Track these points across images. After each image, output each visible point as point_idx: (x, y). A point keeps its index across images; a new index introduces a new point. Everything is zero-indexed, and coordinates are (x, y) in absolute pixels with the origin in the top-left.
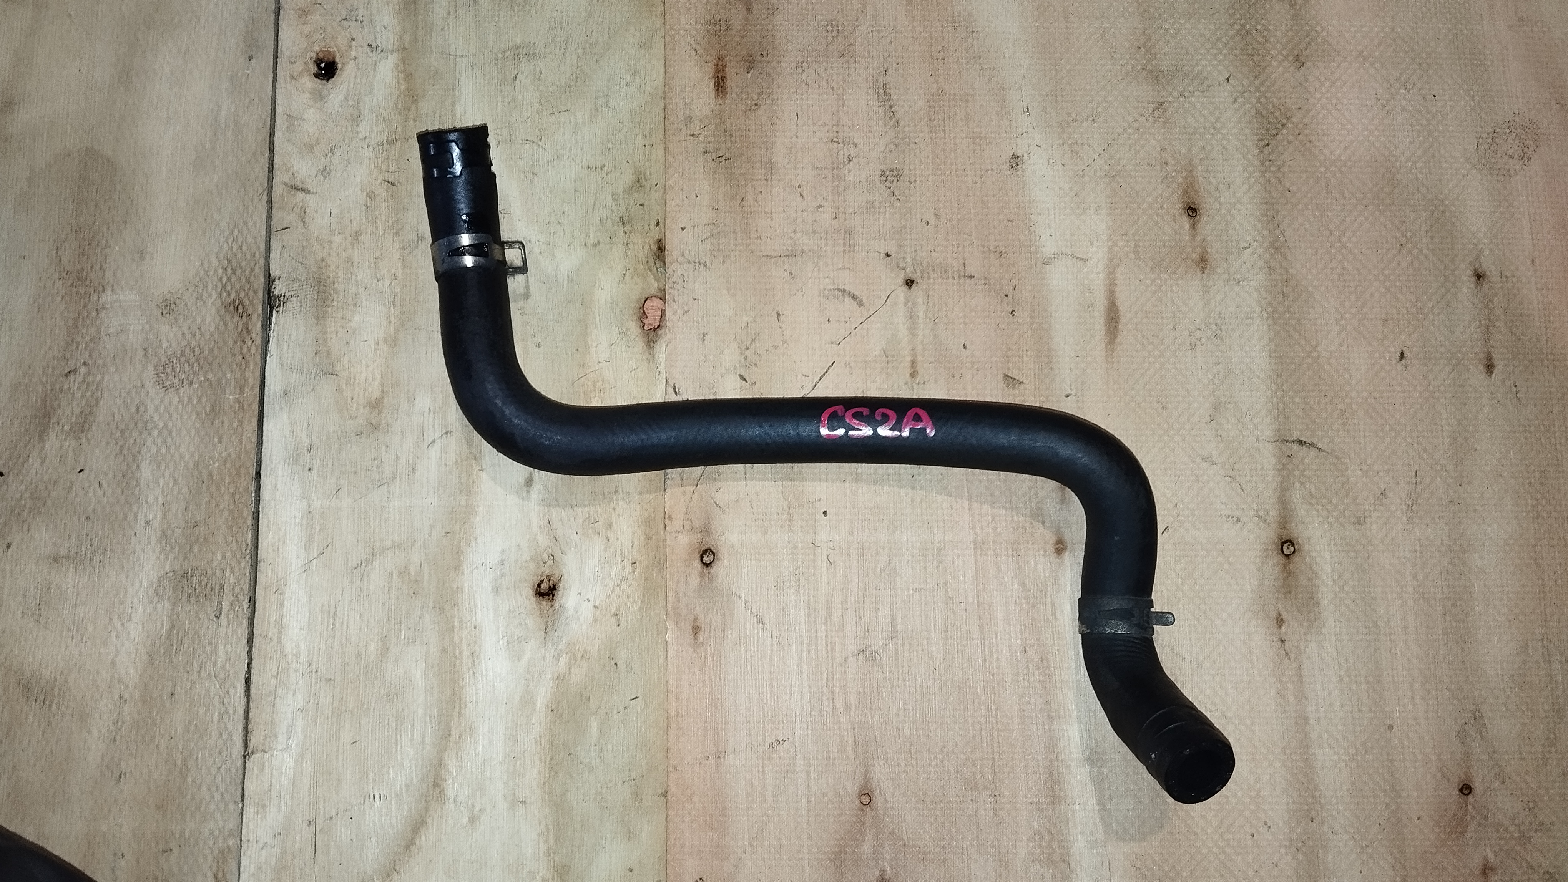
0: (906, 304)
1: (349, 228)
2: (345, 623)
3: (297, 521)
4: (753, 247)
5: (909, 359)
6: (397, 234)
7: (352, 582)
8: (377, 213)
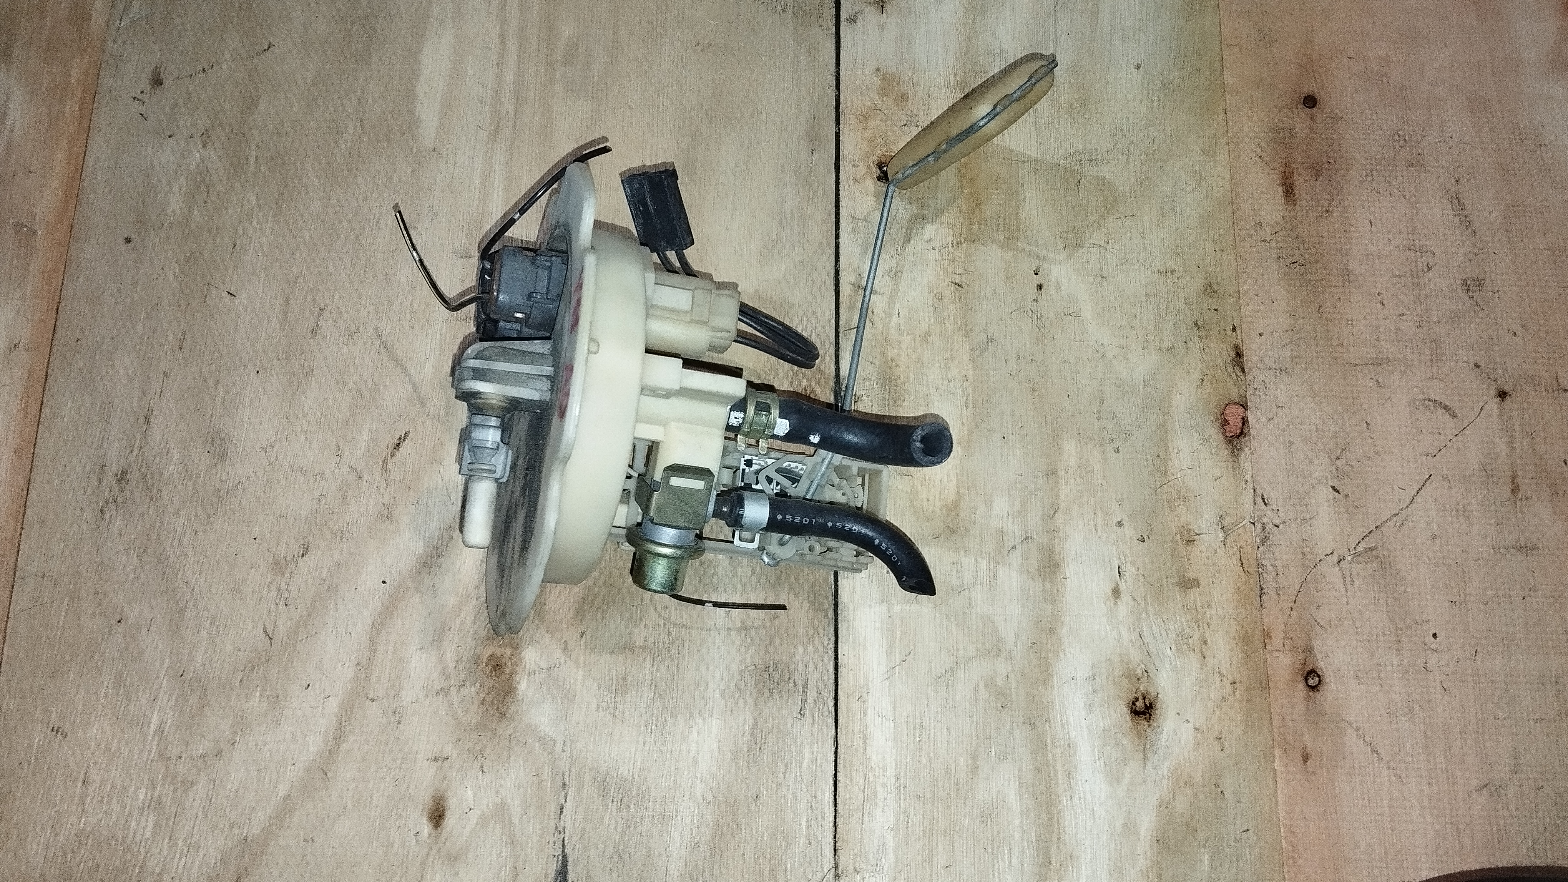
0: (1500, 416)
1: (918, 329)
2: (932, 736)
3: (877, 626)
4: (1334, 354)
5: (1509, 473)
6: (966, 335)
7: (936, 691)
8: (945, 314)
